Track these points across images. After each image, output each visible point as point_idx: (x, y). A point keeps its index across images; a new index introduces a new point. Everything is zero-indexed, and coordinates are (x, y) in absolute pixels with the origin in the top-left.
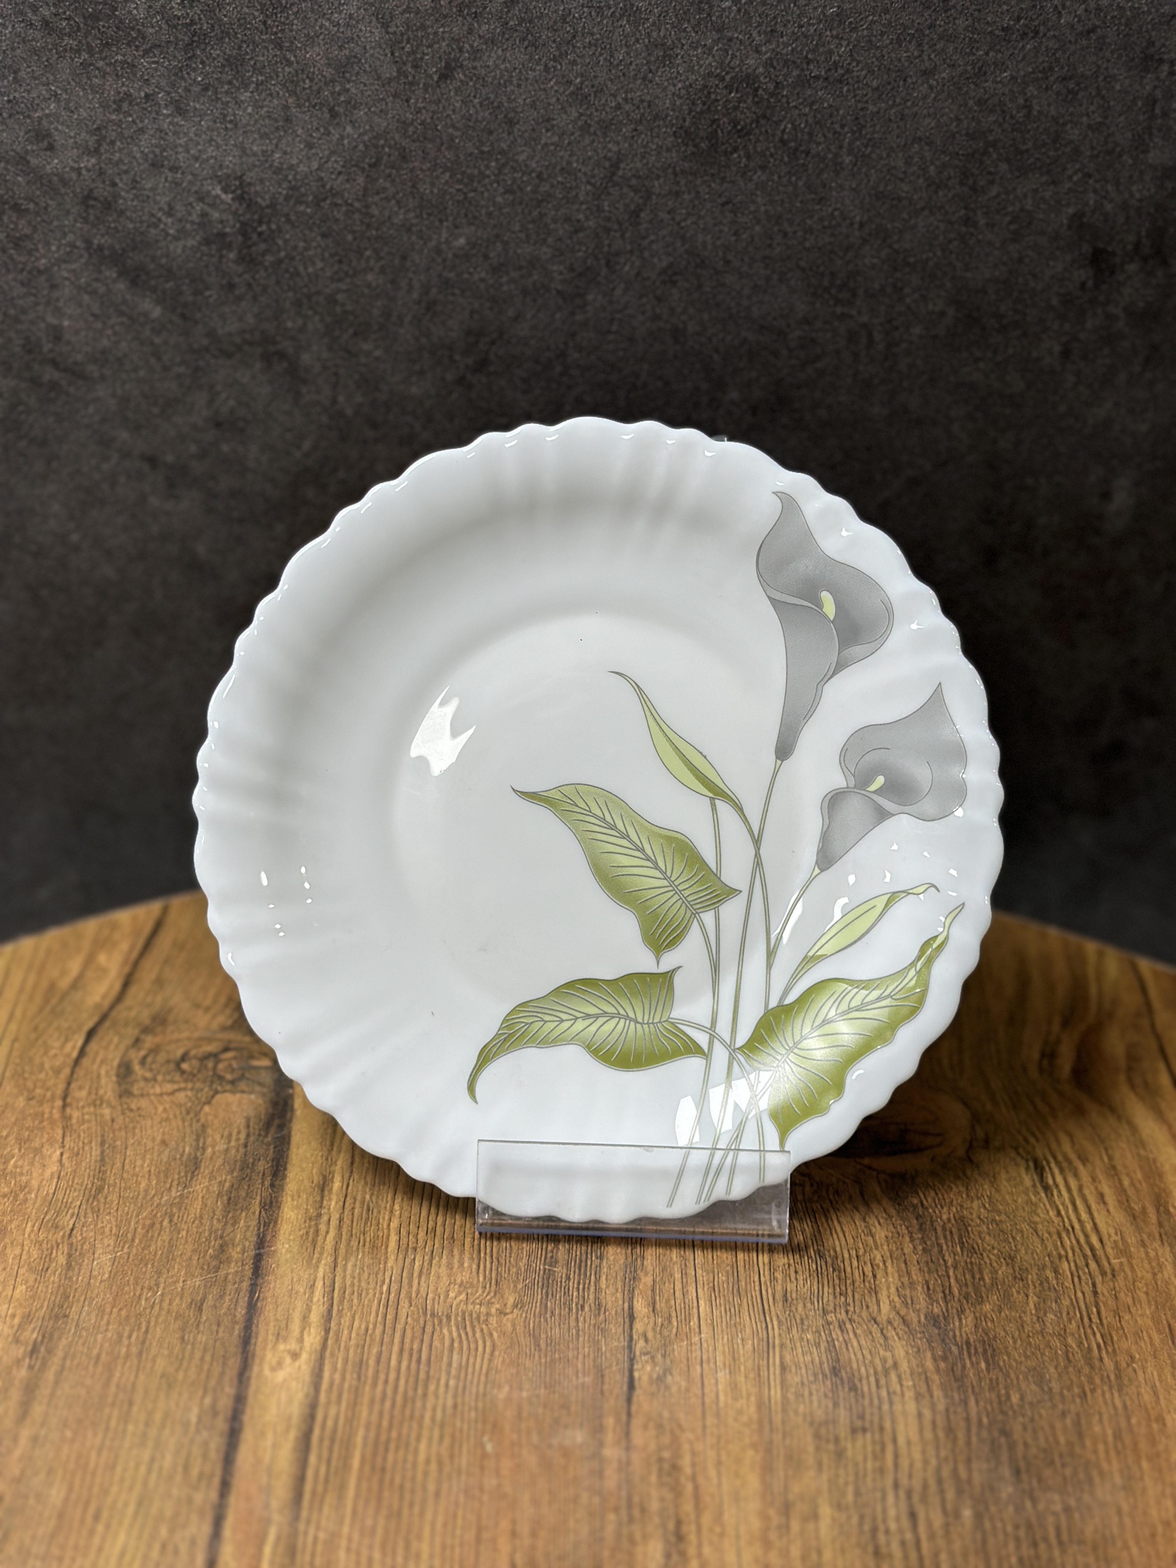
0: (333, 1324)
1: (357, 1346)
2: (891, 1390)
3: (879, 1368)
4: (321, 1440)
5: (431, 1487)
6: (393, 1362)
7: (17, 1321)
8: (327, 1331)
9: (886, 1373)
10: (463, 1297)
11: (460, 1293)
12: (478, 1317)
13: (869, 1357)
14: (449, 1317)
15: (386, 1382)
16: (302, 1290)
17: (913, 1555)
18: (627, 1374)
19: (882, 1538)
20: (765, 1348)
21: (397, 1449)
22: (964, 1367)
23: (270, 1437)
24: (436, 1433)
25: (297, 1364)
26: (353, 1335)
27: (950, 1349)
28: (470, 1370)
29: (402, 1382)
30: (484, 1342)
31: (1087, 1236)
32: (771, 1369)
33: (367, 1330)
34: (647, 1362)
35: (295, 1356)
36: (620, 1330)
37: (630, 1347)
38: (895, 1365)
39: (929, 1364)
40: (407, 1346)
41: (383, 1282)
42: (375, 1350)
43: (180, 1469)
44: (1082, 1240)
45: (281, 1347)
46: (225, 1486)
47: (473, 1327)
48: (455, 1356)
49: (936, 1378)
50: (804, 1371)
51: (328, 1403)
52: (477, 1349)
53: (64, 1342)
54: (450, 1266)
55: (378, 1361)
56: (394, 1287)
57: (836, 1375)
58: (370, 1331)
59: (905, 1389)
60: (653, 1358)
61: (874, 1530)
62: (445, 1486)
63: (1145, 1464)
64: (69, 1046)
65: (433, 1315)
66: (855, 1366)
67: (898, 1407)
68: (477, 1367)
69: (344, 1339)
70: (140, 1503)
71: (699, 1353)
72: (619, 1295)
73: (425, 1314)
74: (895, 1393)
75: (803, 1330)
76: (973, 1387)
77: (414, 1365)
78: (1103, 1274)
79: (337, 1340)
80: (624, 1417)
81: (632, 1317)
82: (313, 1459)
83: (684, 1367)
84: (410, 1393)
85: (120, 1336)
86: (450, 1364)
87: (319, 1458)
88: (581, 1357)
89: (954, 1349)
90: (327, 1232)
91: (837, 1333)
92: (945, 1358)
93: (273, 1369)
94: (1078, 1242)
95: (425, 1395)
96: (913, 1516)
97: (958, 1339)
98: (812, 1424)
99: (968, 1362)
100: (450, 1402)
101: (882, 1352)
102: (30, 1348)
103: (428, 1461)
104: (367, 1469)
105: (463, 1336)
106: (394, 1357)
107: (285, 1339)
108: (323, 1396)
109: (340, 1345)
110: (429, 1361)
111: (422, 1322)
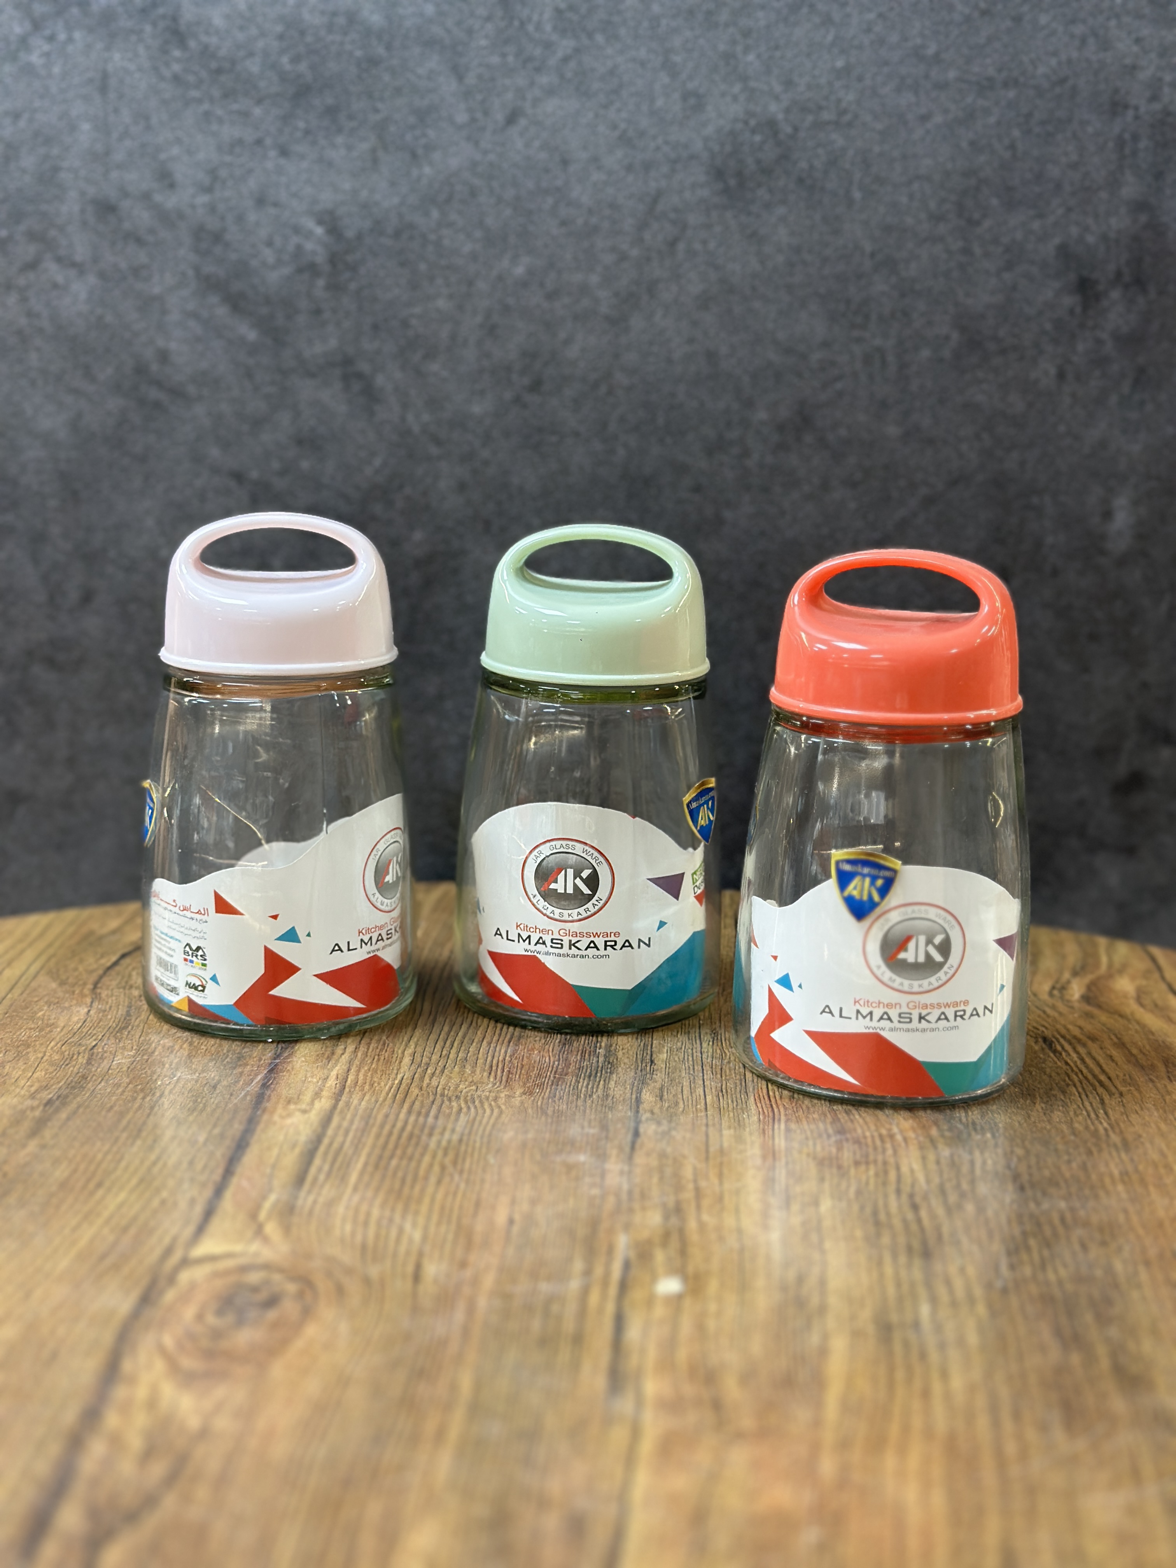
0: (344, 1098)
1: (366, 1109)
2: (896, 1144)
3: (885, 1133)
4: (326, 1154)
5: (433, 1179)
6: (401, 1118)
7: (33, 1089)
8: (337, 1101)
9: (892, 1137)
10: (474, 1088)
11: (470, 1086)
12: (487, 1098)
13: (873, 1127)
14: (458, 1098)
15: (394, 1126)
16: (315, 1080)
17: (914, 1227)
18: (632, 1129)
19: (882, 1217)
20: (771, 1121)
21: (401, 1158)
23: (275, 1151)
24: (440, 1153)
25: (306, 1116)
26: (363, 1103)
27: (956, 1127)
28: (477, 1123)
29: (409, 1128)
30: (492, 1110)
31: (1095, 1076)
32: (776, 1131)
33: (377, 1102)
34: (653, 1124)
35: (304, 1112)
36: (627, 1108)
37: (636, 1116)
40: (415, 1110)
41: (395, 1079)
42: (383, 1111)
43: (185, 1165)
44: (1090, 1077)
45: (292, 1107)
46: (229, 1172)
47: (481, 1102)
48: (463, 1116)
49: (941, 1140)
50: (808, 1133)
51: (335, 1135)
52: (484, 1113)
53: (79, 1099)
54: (462, 1073)
55: (387, 1116)
56: (406, 1081)
57: (841, 1135)
58: (379, 1103)
59: (910, 1144)
60: (658, 1122)
61: (875, 1213)
62: (447, 1179)
63: (1152, 1189)
64: (103, 961)
65: (442, 1095)
67: (902, 1153)
68: (484, 1122)
69: (353, 1105)
70: (141, 1181)
71: (704, 1122)
72: (628, 1091)
73: (435, 1095)
74: (899, 1146)
75: (809, 1113)
77: (421, 1119)
78: (1111, 1094)
79: (348, 1104)
80: (627, 1149)
81: (638, 1101)
82: (317, 1161)
83: (689, 1127)
84: (417, 1132)
85: (135, 1099)
86: (457, 1120)
87: (324, 1160)
88: (587, 1119)
90: (343, 1054)
92: (950, 1130)
93: (282, 1117)
94: (1086, 1078)
95: (430, 1135)
96: (915, 1207)
98: (815, 1158)
100: (455, 1137)
102: (44, 1102)
103: (431, 1165)
104: (370, 1169)
105: (472, 1107)
106: (402, 1116)
107: (296, 1103)
108: (330, 1132)
109: (349, 1108)
110: (436, 1117)
111: (431, 1098)
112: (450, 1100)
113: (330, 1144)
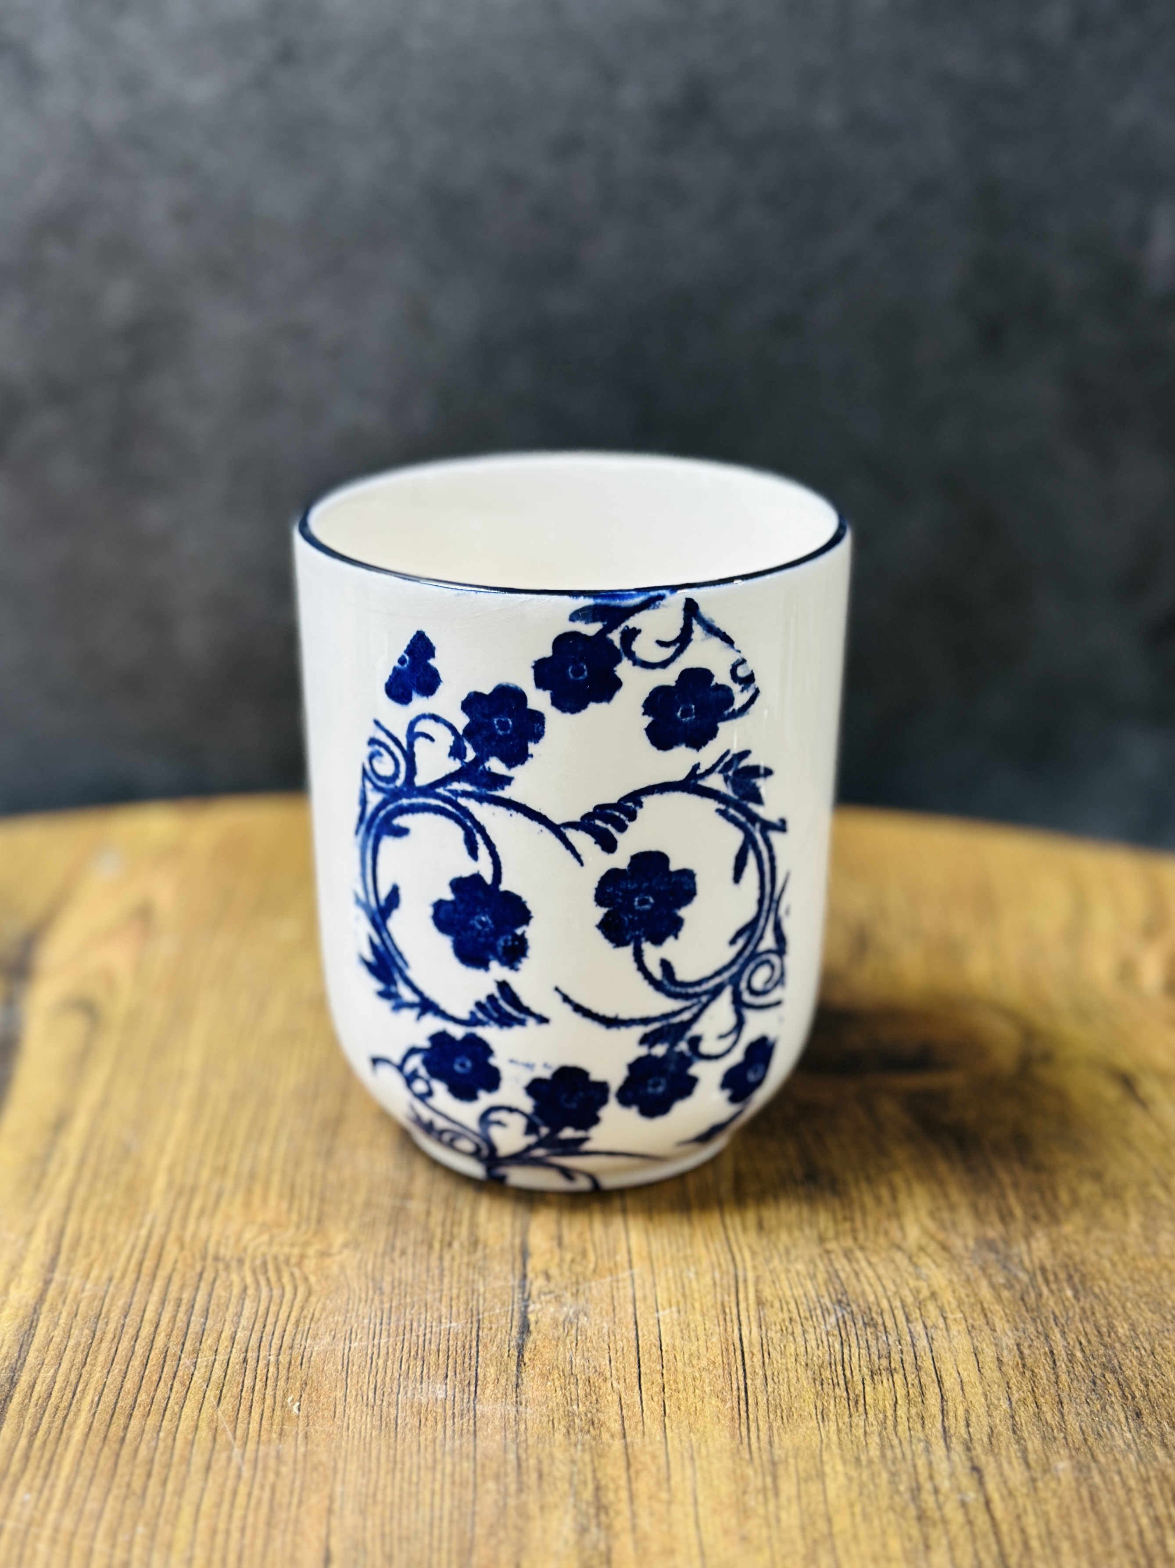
0: (58, 1276)
1: (94, 1297)
2: (929, 1323)
3: (909, 1300)
4: (24, 1407)
5: (198, 1461)
6: (149, 1314)
8: (47, 1282)
9: (921, 1305)
10: (265, 1238)
11: (260, 1233)
12: (287, 1261)
13: (891, 1286)
14: (241, 1261)
15: (136, 1337)
16: (13, 1238)
17: (982, 1520)
18: (517, 1316)
19: (928, 1499)
20: (732, 1283)
21: (147, 1415)
22: (1040, 1295)
24: (211, 1395)
26: (89, 1286)
27: (1016, 1277)
28: (271, 1319)
29: (161, 1340)
30: (295, 1288)
32: (742, 1306)
33: (110, 1280)
34: (550, 1302)
36: (508, 1268)
37: (523, 1287)
38: (934, 1295)
39: (985, 1292)
40: (173, 1294)
41: (140, 1226)
42: (121, 1302)
47: (278, 1270)
48: (248, 1303)
49: (998, 1308)
50: (793, 1306)
52: (283, 1295)
54: (247, 1204)
55: (125, 1314)
56: (159, 1230)
57: (842, 1308)
58: (115, 1281)
59: (949, 1321)
60: (558, 1298)
61: (916, 1491)
62: (221, 1459)
66: (871, 1298)
67: (940, 1343)
68: (283, 1317)
69: (74, 1289)
71: (630, 1291)
73: (204, 1258)
74: (935, 1327)
75: (789, 1261)
76: (1055, 1318)
77: (181, 1316)
79: (63, 1292)
80: (512, 1365)
81: (525, 1253)
83: (606, 1305)
84: (174, 1349)
86: (239, 1315)
87: (19, 1429)
88: (445, 1299)
89: (1024, 1277)
90: (60, 1173)
91: (841, 1263)
92: (1009, 1286)
95: (197, 1352)
96: (976, 1469)
97: (1027, 1263)
98: (808, 1366)
99: (1045, 1291)
101: (912, 1283)
103: (195, 1428)
104: (95, 1440)
105: (263, 1282)
106: (151, 1308)
108: (31, 1359)
109: (66, 1298)
110: (206, 1313)
111: (198, 1268)
112: (227, 1267)
113: (32, 1387)
